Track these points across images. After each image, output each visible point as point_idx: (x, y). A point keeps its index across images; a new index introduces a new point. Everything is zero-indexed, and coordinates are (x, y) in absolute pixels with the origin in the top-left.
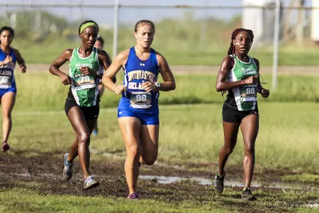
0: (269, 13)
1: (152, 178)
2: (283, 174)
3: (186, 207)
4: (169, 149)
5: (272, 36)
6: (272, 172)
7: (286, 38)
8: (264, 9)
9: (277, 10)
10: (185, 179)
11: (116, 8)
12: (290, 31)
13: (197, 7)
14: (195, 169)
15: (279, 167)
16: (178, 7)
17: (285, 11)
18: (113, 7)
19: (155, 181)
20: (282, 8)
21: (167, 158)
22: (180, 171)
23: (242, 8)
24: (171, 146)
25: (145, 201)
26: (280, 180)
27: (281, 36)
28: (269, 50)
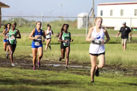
0: (84, 19)
1: (52, 65)
2: (88, 64)
3: (61, 73)
4: (57, 57)
5: (86, 25)
6: (86, 63)
7: (90, 26)
8: (83, 18)
9: (87, 18)
10: (61, 65)
11: (42, 17)
12: (91, 24)
13: (65, 17)
14: (64, 62)
15: (87, 62)
16: (59, 17)
17: (89, 18)
18: (41, 17)
19: (53, 66)
20: (88, 18)
21: (56, 59)
22: (60, 63)
23: (77, 17)
24: (57, 56)
25: (50, 71)
26: (88, 66)
27: (88, 25)
28: (85, 29)
